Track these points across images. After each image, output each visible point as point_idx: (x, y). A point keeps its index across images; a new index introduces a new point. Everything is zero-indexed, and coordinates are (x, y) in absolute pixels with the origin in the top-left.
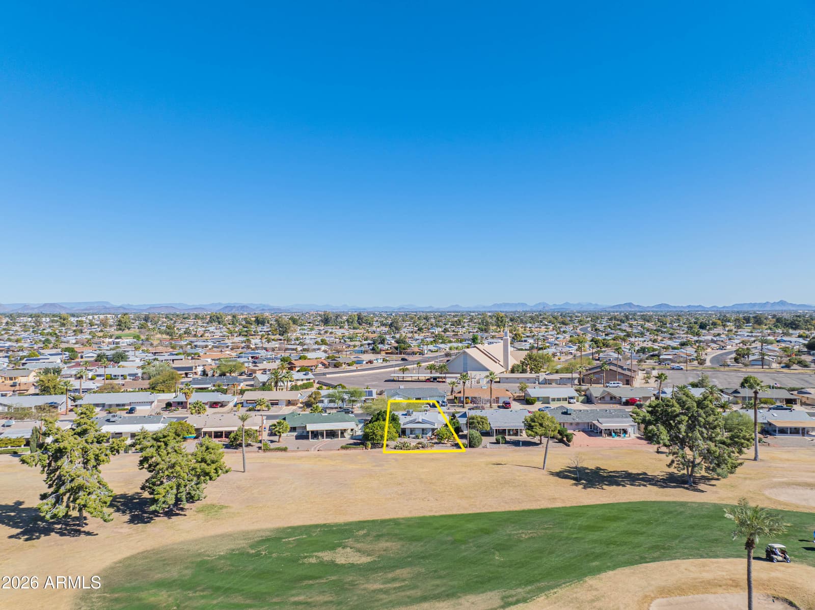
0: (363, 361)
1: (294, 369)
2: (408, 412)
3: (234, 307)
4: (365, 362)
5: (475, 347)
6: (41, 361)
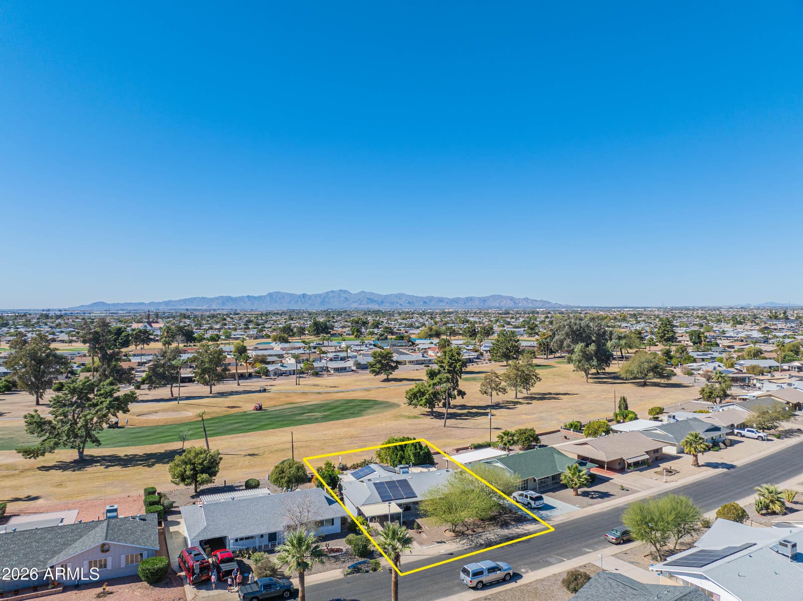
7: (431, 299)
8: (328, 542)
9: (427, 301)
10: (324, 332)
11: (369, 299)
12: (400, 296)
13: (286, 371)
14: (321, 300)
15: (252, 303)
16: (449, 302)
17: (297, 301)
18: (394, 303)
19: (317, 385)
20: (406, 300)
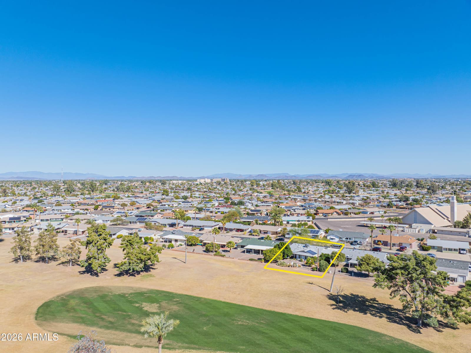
0: (368, 212)
1: (318, 214)
2: (306, 245)
3: (355, 175)
4: (369, 213)
5: (429, 207)
6: (210, 203)
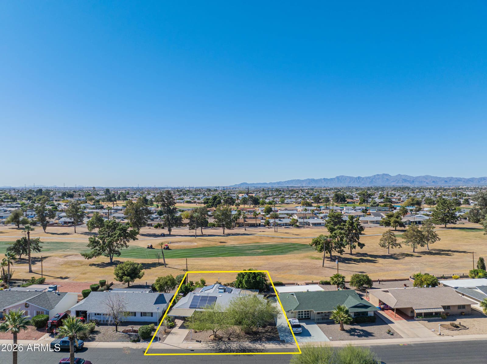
7: (451, 179)
8: (133, 326)
9: (448, 180)
10: (342, 200)
11: (403, 179)
12: (426, 177)
13: (281, 223)
14: (370, 181)
15: (326, 183)
16: (465, 181)
17: (354, 182)
18: (422, 182)
19: (288, 233)
20: (432, 180)
